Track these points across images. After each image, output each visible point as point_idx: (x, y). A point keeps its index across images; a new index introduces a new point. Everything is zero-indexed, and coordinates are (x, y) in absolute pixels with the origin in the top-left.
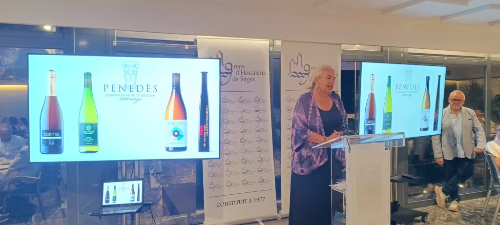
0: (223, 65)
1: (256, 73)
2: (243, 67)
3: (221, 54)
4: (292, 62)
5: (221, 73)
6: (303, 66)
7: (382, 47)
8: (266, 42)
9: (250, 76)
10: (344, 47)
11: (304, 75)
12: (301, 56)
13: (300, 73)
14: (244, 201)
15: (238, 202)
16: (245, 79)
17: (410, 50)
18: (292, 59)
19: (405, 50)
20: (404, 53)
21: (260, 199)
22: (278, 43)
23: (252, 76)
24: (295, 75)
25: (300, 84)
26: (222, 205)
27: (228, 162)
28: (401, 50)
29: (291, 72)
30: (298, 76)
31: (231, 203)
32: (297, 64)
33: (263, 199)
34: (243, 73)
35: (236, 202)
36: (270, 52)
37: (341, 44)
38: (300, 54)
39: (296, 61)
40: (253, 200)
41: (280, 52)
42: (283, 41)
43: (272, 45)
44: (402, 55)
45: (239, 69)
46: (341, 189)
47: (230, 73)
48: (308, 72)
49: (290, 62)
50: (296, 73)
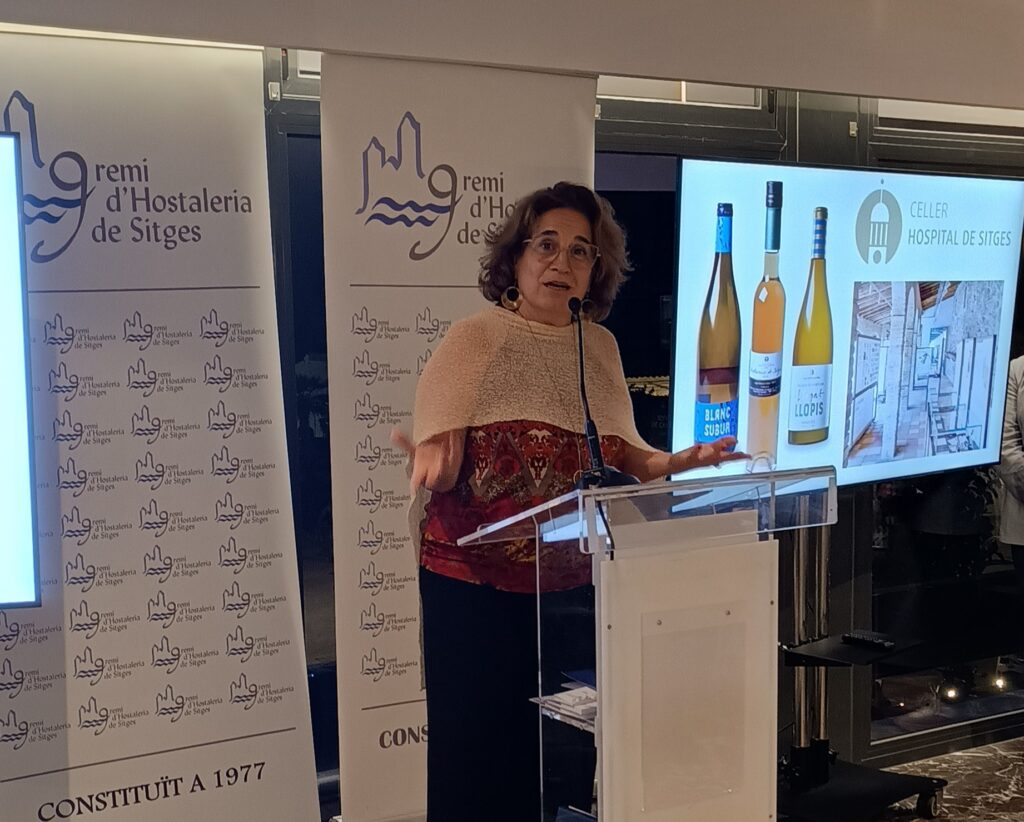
0: (40, 164)
1: (203, 203)
2: (143, 173)
3: (29, 107)
4: (374, 154)
5: (25, 198)
6: (427, 173)
7: (772, 94)
8: (250, 58)
9: (179, 219)
10: (611, 88)
11: (429, 215)
12: (416, 126)
13: (412, 204)
14: (169, 785)
15: (142, 793)
16: (150, 233)
17: (887, 108)
18: (375, 141)
19: (866, 106)
20: (866, 121)
21: (241, 774)
22: (308, 61)
23: (190, 219)
24: (392, 214)
25: (414, 256)
26: (65, 809)
27: (84, 620)
28: (850, 104)
29: (373, 199)
30: (403, 218)
31: (109, 800)
32: (397, 163)
33: (254, 772)
34: (141, 205)
35: (120, 798)
36: (269, 103)
37: (595, 76)
38: (409, 115)
39: (392, 152)
40: (209, 780)
41: (317, 104)
42: (331, 55)
43: (278, 72)
44: (853, 131)
45: (120, 184)
46: (579, 710)
47: (80, 203)
48: (447, 201)
49: (365, 154)
50: (395, 206)
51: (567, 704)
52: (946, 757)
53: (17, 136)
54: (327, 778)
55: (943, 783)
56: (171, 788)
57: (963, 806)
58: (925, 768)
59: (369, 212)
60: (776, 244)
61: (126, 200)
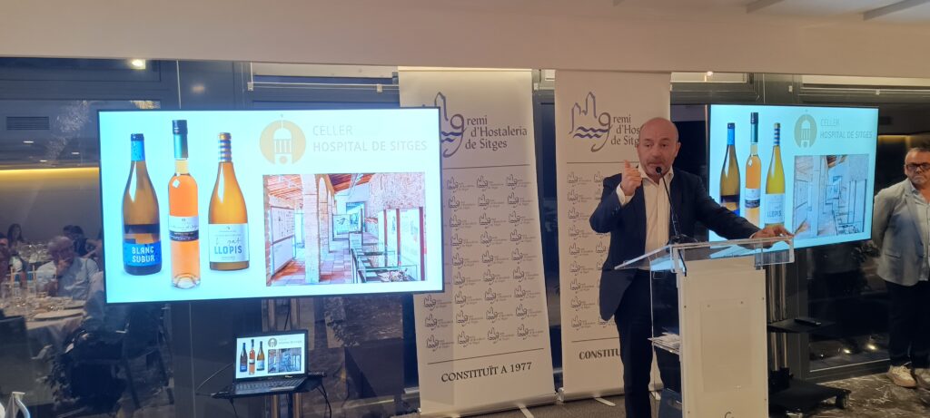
0: (447, 120)
1: (508, 132)
2: (485, 121)
3: (444, 98)
4: (576, 109)
5: (442, 133)
6: (598, 116)
7: (751, 75)
8: (526, 74)
9: (499, 139)
10: (677, 78)
11: (599, 133)
12: (594, 97)
13: (592, 129)
14: (492, 370)
15: (482, 372)
16: (488, 144)
17: (807, 79)
18: (577, 104)
19: (797, 79)
20: (796, 86)
21: (522, 367)
22: (549, 74)
23: (503, 139)
24: (584, 133)
25: (593, 150)
26: (452, 377)
27: (460, 299)
28: (789, 78)
29: (575, 128)
30: (588, 135)
31: (469, 374)
32: (585, 113)
33: (527, 366)
34: (484, 133)
35: (473, 373)
36: (534, 91)
37: (670, 73)
38: (590, 93)
39: (583, 108)
40: (508, 369)
41: (553, 91)
42: (558, 71)
43: (538, 79)
44: (791, 90)
45: (476, 126)
46: (671, 345)
47: (461, 134)
48: (607, 128)
49: (573, 110)
50: (585, 130)
51: (666, 341)
52: (849, 380)
53: (439, 108)
54: (557, 371)
55: (848, 392)
56: (493, 371)
57: (860, 403)
58: (839, 385)
59: (574, 133)
60: (756, 140)
61: (478, 132)
